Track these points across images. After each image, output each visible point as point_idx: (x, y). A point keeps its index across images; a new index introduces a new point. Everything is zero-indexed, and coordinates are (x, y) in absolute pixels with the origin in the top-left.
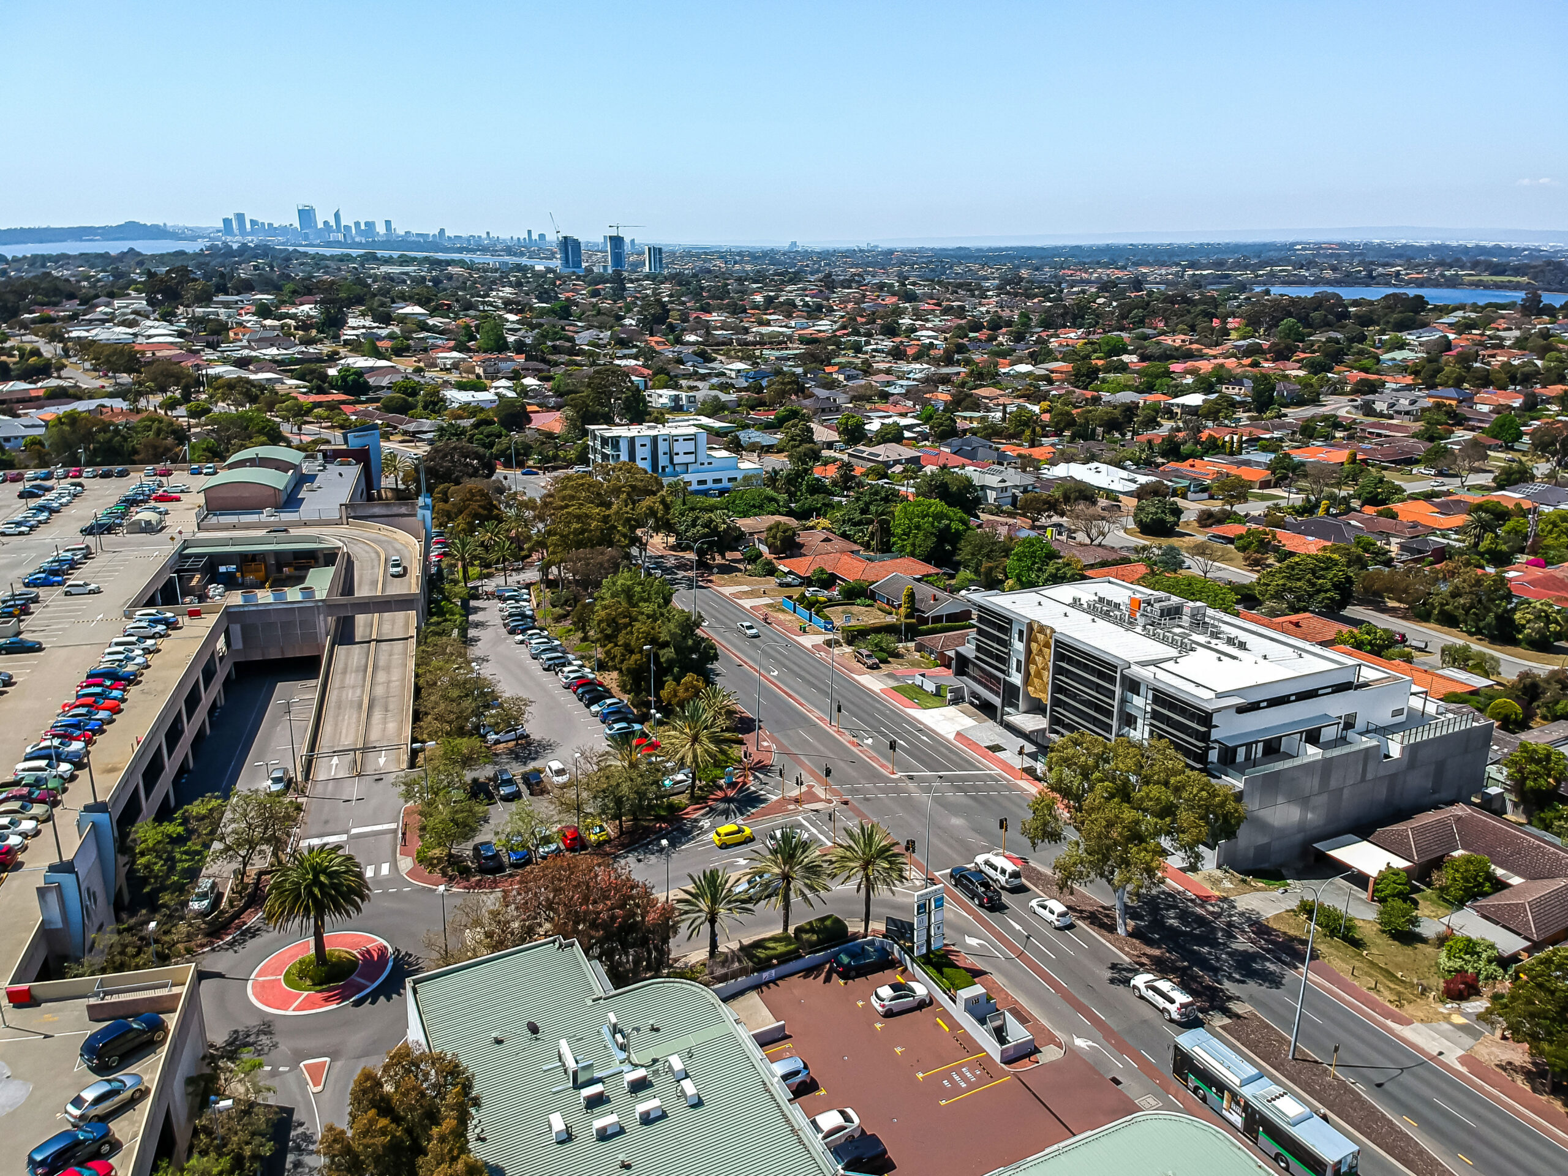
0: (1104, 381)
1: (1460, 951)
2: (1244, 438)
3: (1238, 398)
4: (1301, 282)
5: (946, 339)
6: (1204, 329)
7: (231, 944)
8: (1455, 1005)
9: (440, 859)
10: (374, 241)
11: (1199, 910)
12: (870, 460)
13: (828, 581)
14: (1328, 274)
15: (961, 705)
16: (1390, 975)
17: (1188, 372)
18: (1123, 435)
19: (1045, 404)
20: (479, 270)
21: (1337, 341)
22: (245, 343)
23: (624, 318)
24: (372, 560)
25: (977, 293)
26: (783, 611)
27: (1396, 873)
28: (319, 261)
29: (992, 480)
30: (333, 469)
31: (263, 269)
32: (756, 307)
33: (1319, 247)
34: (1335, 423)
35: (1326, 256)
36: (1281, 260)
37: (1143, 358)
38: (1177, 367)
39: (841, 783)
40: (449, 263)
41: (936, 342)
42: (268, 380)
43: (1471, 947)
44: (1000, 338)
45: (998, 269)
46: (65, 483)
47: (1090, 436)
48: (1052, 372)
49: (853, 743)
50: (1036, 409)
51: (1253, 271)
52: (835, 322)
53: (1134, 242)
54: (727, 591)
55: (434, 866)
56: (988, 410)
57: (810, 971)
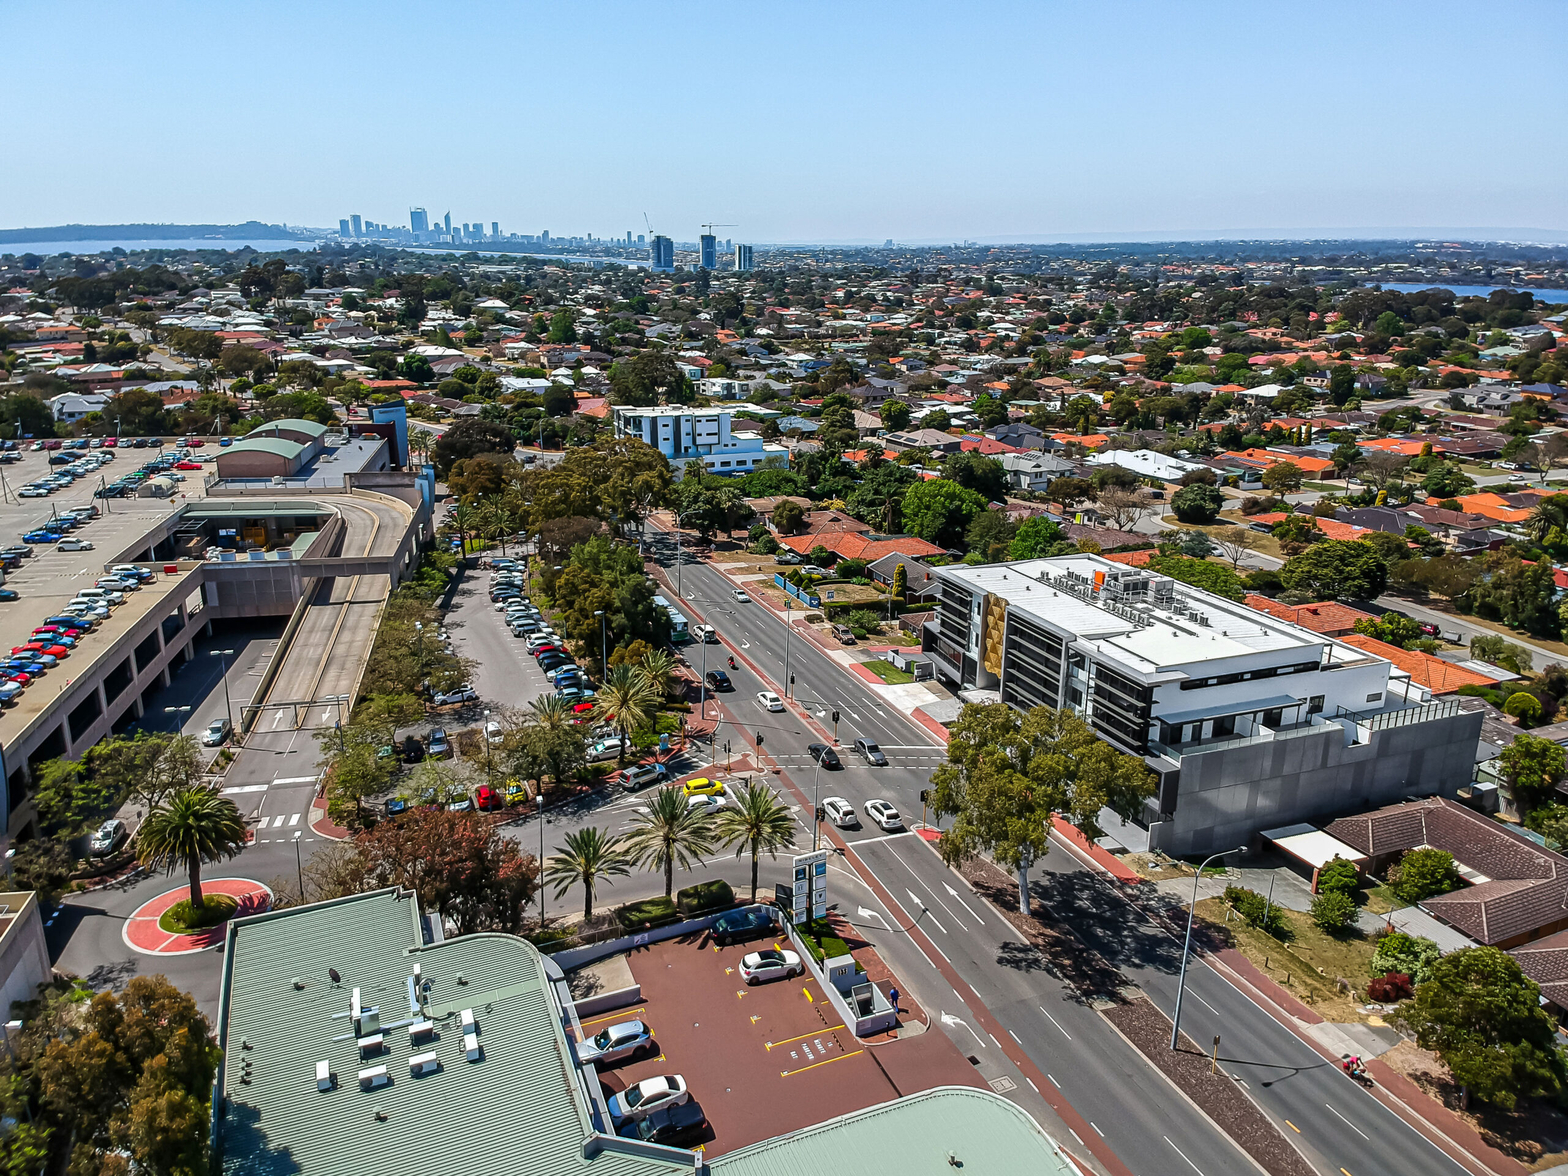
0: (1179, 372)
1: (1395, 949)
2: (1314, 430)
3: (1318, 390)
4: (1417, 279)
5: (1024, 331)
6: (1298, 323)
7: (123, 884)
8: (1377, 1007)
9: (350, 813)
10: (480, 243)
11: (1116, 892)
12: (906, 445)
13: (828, 559)
14: (1446, 271)
15: (928, 682)
16: (1309, 970)
17: (1269, 364)
18: (1187, 425)
19: (1109, 394)
20: (573, 269)
21: (1437, 336)
22: (326, 332)
23: (700, 312)
24: (366, 527)
25: (1066, 287)
26: (774, 587)
27: (1344, 864)
28: (423, 260)
29: (1026, 466)
30: (356, 443)
31: (369, 267)
32: (835, 301)
33: (1440, 245)
34: (1416, 415)
35: (1447, 255)
36: (1398, 257)
37: (1227, 350)
38: (1260, 359)
39: (778, 752)
40: (545, 262)
41: (1012, 334)
42: (339, 366)
43: (1407, 946)
44: (1081, 331)
45: (1096, 265)
46: (97, 453)
47: (1150, 425)
48: (1126, 363)
49: (803, 715)
50: (1099, 399)
51: (1367, 268)
52: (911, 315)
53: (1246, 239)
54: (722, 567)
55: (342, 818)
56: (1049, 398)
57: (687, 936)
